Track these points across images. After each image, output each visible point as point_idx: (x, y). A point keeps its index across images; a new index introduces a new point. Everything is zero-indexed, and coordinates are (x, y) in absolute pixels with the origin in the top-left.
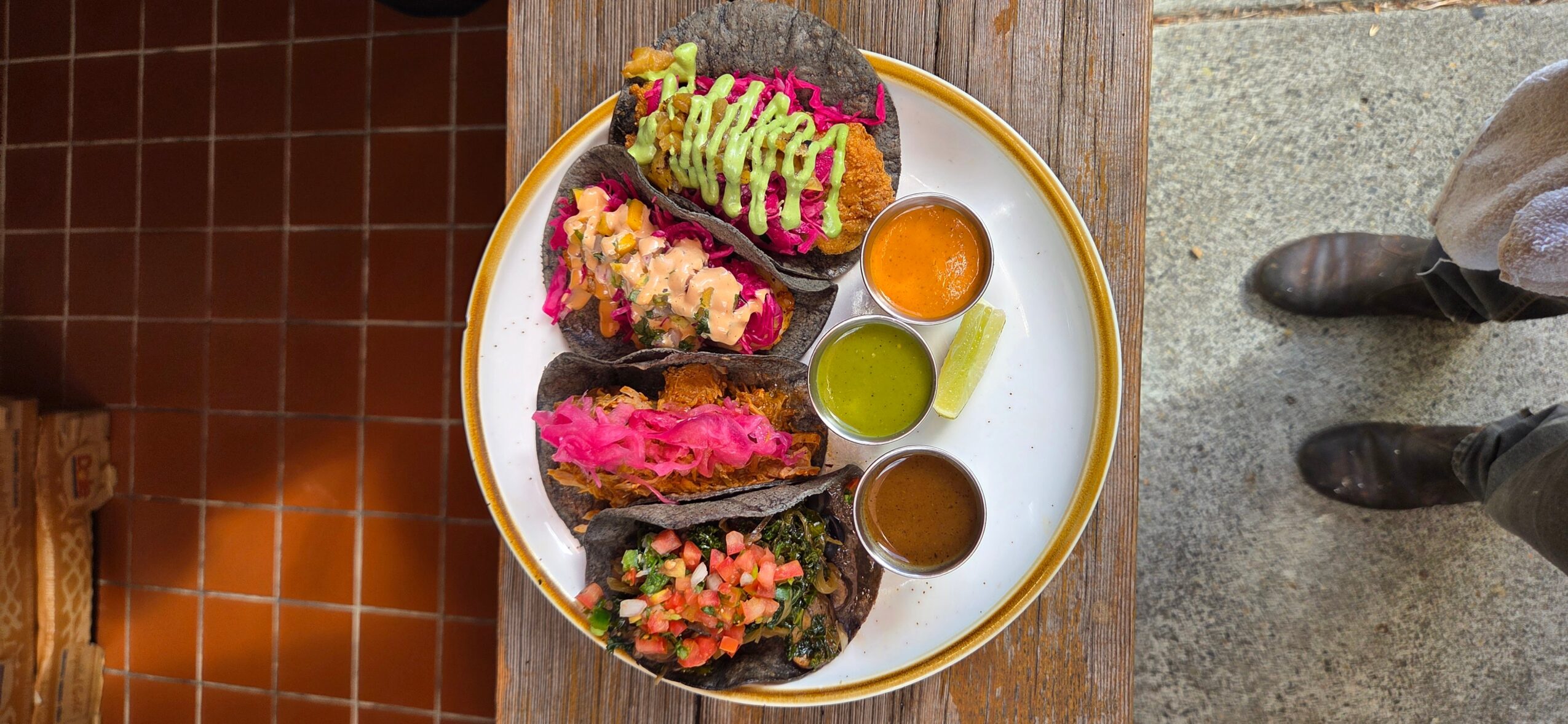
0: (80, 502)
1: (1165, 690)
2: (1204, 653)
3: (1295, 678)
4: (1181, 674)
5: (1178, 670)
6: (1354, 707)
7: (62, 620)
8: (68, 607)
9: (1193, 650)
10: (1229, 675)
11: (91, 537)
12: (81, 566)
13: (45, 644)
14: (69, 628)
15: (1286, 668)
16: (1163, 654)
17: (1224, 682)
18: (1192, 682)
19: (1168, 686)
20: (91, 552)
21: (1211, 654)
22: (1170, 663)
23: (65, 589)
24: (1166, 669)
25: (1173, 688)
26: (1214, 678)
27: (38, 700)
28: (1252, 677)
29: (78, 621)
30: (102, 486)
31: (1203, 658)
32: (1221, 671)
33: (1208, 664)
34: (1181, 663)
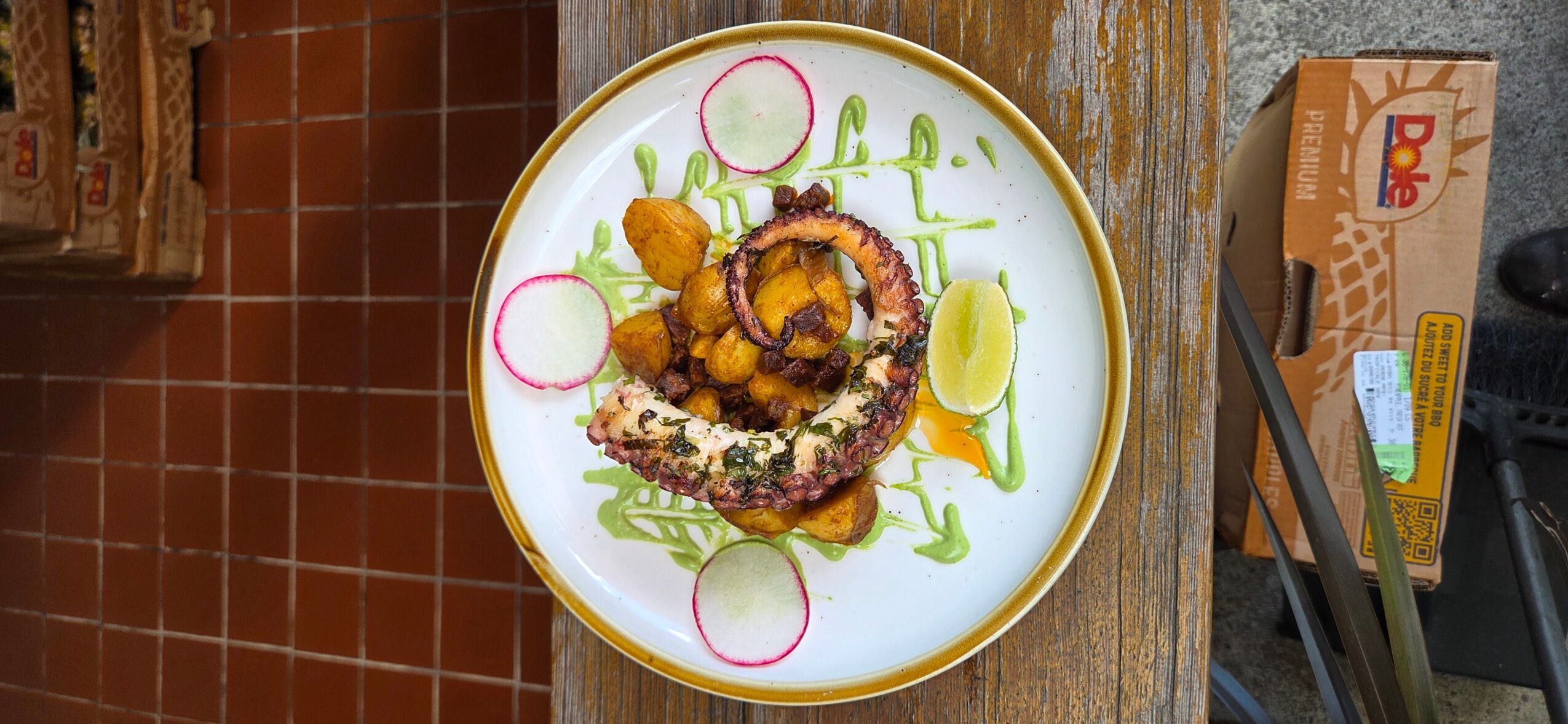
0: (179, 33)
1: (1273, 56)
2: (1316, 10)
3: (1418, 21)
4: (1291, 37)
5: (1288, 33)
6: (1482, 41)
7: (164, 142)
8: (170, 130)
9: (1306, 9)
10: (1345, 29)
11: (191, 71)
12: (182, 94)
13: (150, 159)
14: (171, 152)
15: (1408, 11)
16: (1272, 19)
17: (1339, 38)
18: (1303, 44)
19: (1277, 52)
20: (191, 86)
21: (1324, 10)
22: (1279, 28)
23: (167, 112)
24: (1275, 34)
25: (1282, 53)
26: (1328, 34)
27: (143, 214)
28: (1370, 27)
29: (180, 148)
30: (200, 27)
31: (1316, 16)
32: (1335, 25)
33: (1320, 21)
34: (1292, 25)
